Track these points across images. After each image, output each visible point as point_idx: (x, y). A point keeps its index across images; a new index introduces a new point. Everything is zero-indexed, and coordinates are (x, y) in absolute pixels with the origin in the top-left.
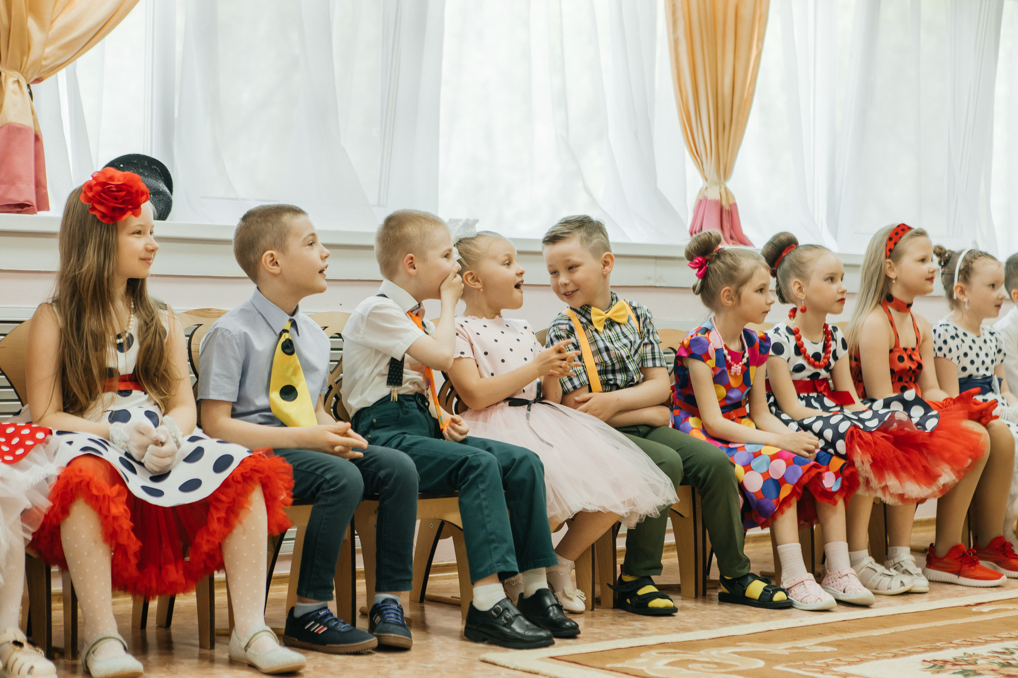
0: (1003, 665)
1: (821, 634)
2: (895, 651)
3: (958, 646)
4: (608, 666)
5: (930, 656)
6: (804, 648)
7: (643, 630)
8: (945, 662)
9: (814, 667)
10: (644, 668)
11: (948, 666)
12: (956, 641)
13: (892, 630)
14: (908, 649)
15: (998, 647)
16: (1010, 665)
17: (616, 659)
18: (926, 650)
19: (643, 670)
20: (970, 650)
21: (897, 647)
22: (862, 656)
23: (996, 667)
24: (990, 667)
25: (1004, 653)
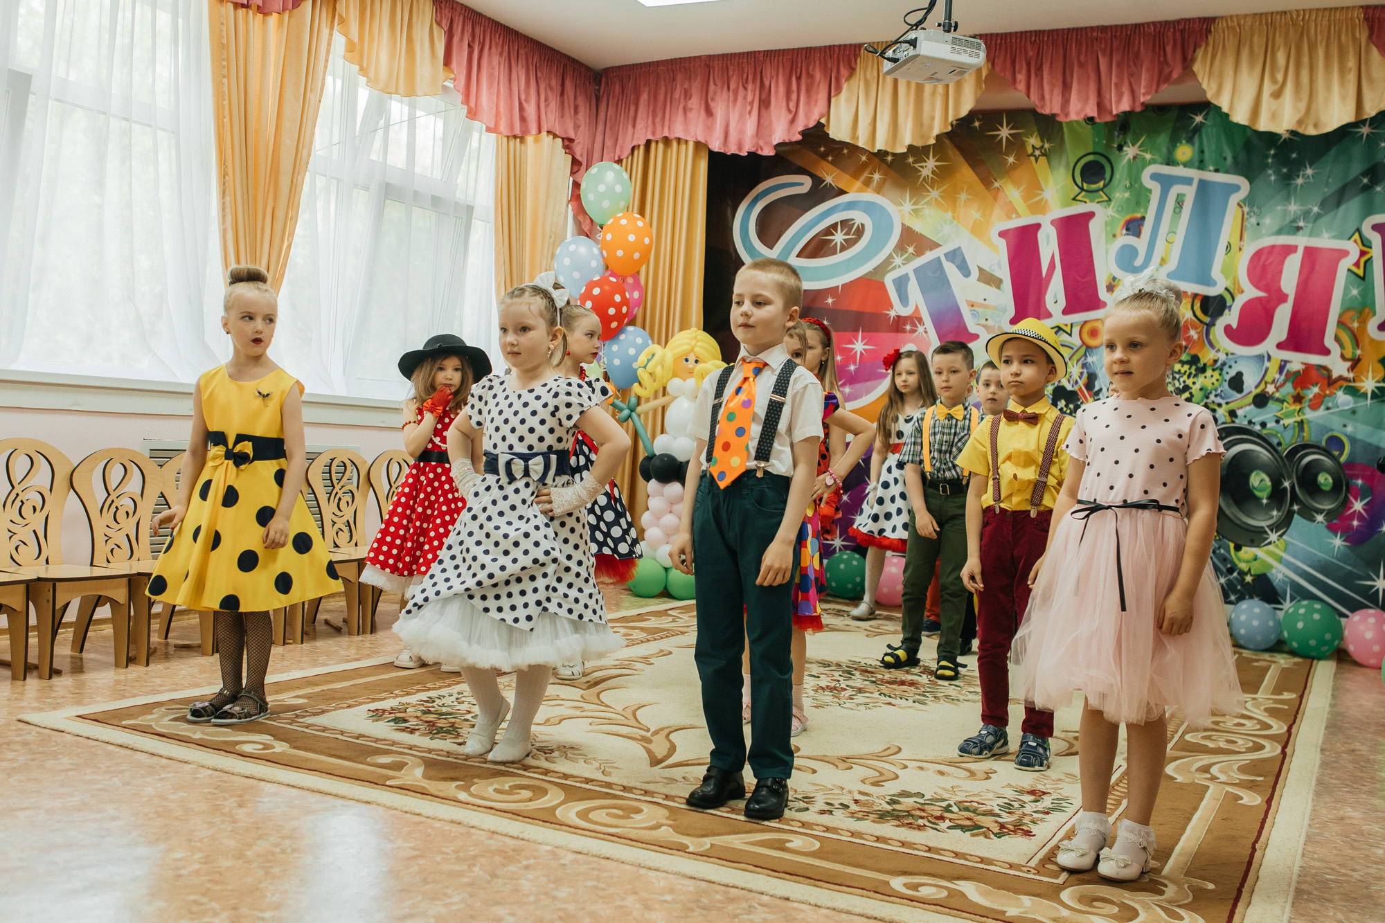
0: (424, 712)
1: (298, 688)
2: (350, 702)
3: (397, 696)
4: (124, 723)
5: (373, 706)
6: (283, 701)
7: (161, 686)
8: (384, 711)
9: (286, 719)
10: (153, 724)
11: (386, 715)
12: (396, 692)
13: (352, 683)
14: (360, 700)
15: (423, 696)
16: (429, 712)
17: (131, 716)
18: (374, 700)
19: (150, 726)
20: (405, 700)
21: (351, 698)
22: (324, 707)
23: (419, 714)
24: (415, 714)
25: (427, 701)
